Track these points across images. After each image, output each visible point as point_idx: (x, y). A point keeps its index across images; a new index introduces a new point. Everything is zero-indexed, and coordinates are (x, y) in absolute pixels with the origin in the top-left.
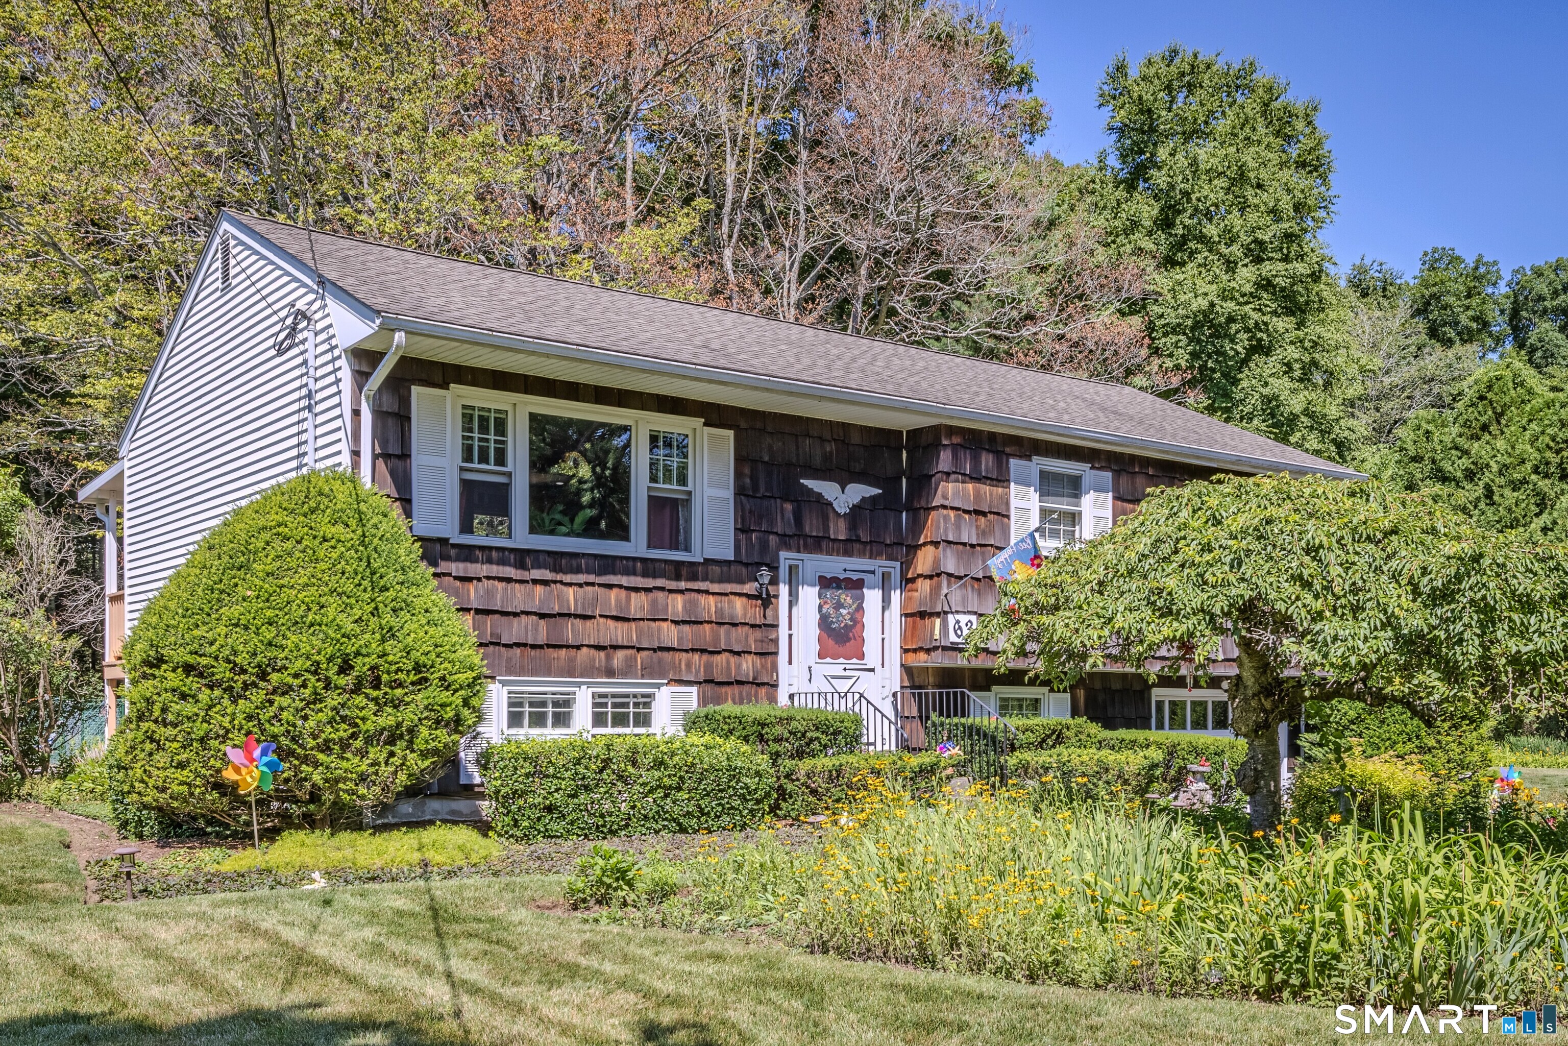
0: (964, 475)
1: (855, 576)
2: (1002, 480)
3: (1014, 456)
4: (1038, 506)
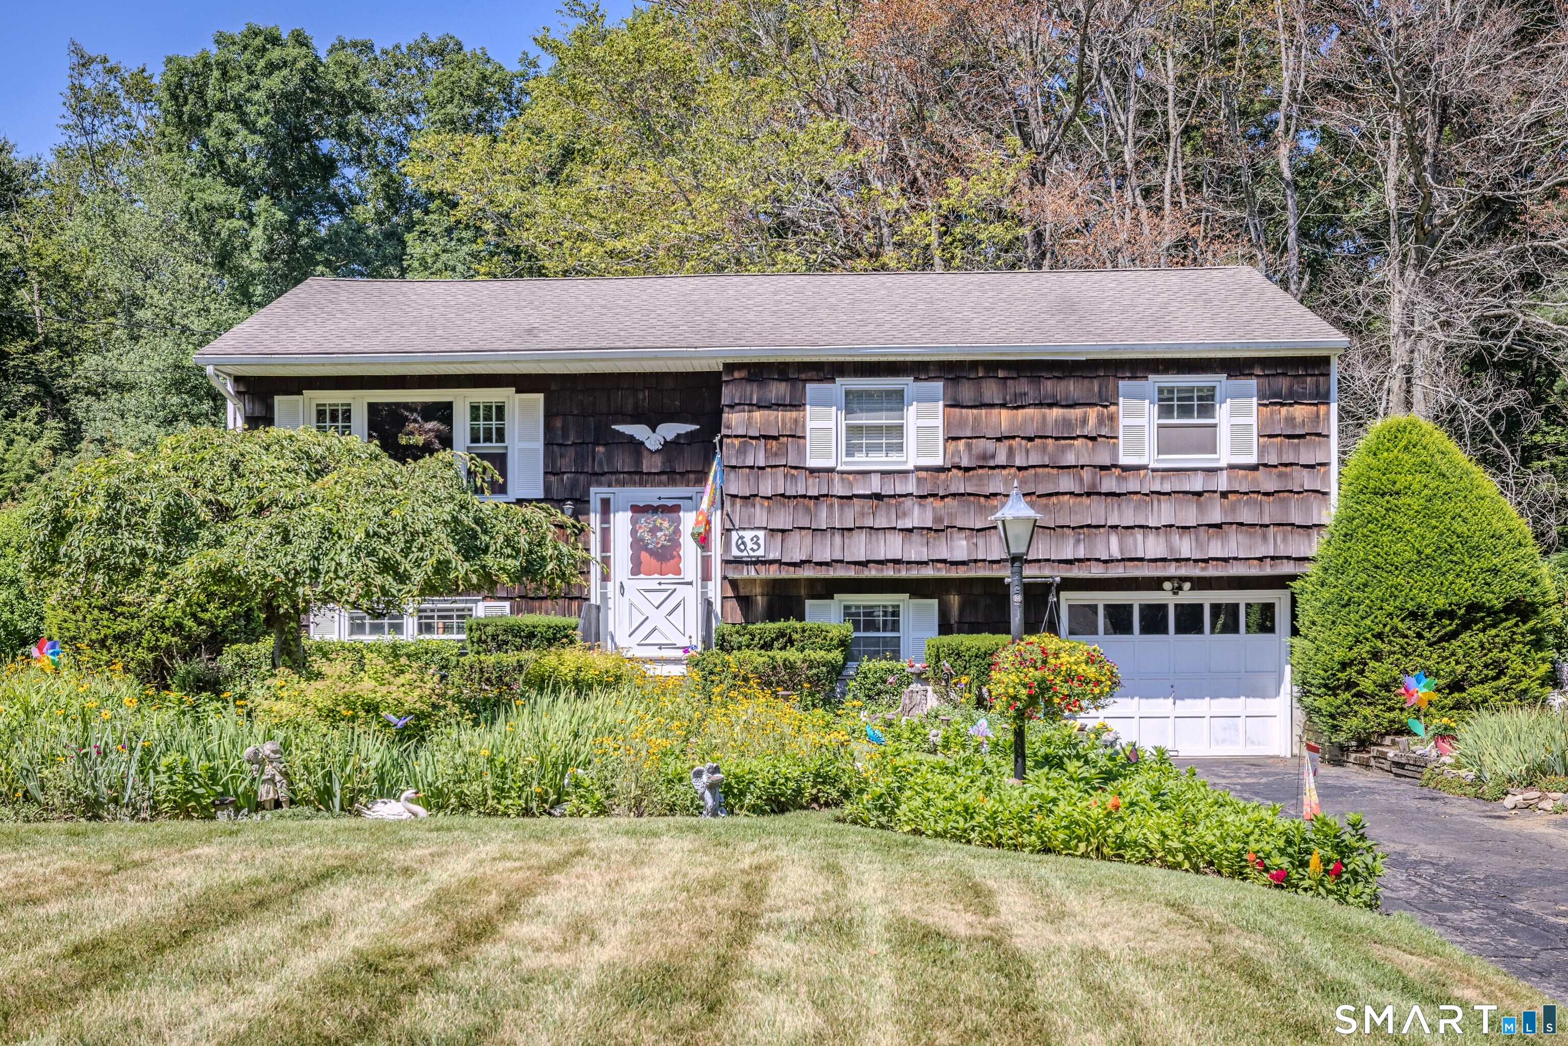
0: (751, 405)
1: (670, 503)
2: (797, 405)
3: (812, 380)
4: (843, 424)
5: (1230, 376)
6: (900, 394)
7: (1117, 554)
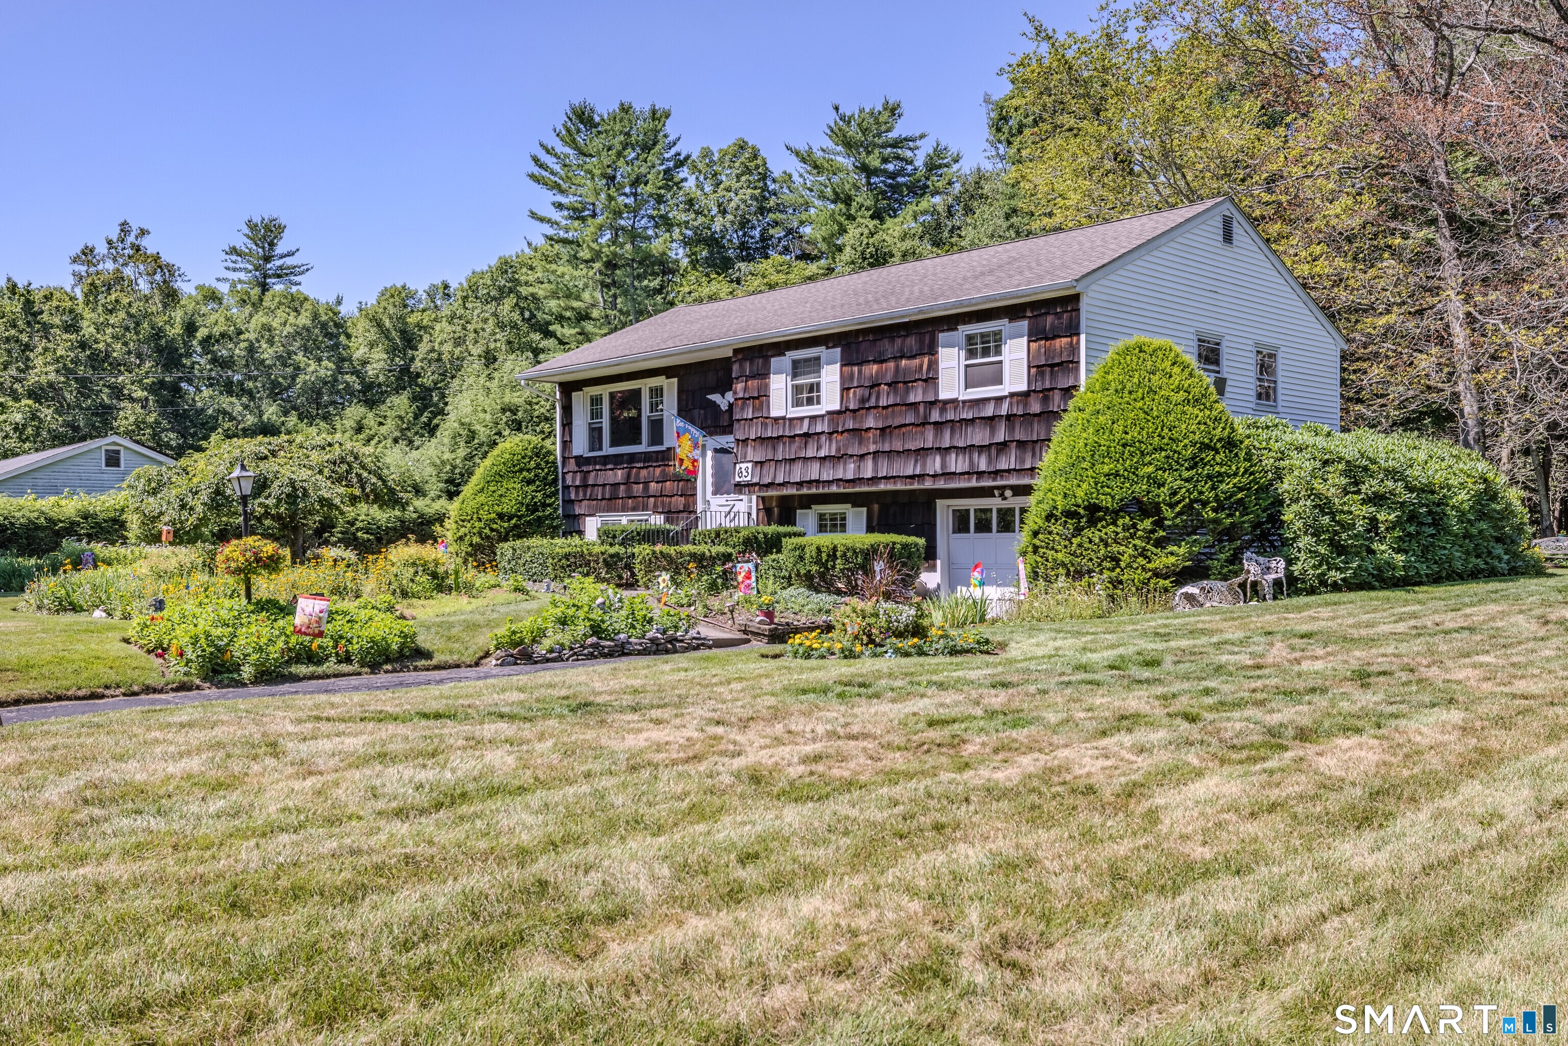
2: (766, 374)
3: (774, 356)
4: (790, 384)
5: (1011, 320)
6: (818, 359)
7: (939, 471)
